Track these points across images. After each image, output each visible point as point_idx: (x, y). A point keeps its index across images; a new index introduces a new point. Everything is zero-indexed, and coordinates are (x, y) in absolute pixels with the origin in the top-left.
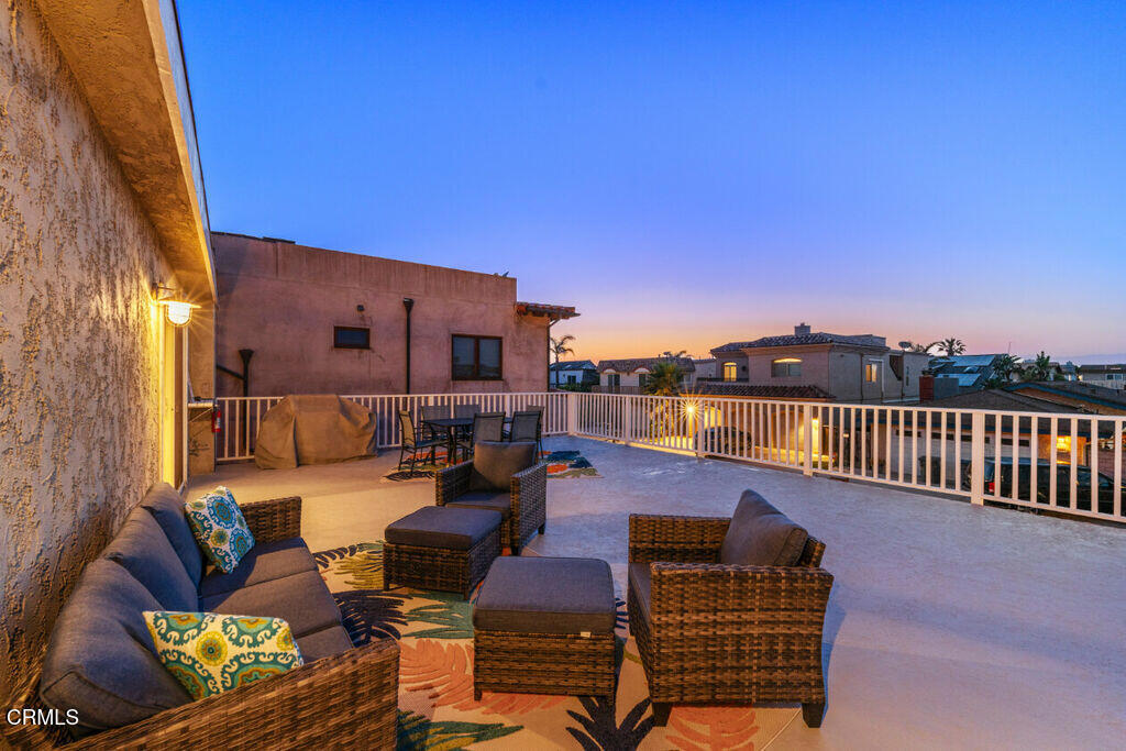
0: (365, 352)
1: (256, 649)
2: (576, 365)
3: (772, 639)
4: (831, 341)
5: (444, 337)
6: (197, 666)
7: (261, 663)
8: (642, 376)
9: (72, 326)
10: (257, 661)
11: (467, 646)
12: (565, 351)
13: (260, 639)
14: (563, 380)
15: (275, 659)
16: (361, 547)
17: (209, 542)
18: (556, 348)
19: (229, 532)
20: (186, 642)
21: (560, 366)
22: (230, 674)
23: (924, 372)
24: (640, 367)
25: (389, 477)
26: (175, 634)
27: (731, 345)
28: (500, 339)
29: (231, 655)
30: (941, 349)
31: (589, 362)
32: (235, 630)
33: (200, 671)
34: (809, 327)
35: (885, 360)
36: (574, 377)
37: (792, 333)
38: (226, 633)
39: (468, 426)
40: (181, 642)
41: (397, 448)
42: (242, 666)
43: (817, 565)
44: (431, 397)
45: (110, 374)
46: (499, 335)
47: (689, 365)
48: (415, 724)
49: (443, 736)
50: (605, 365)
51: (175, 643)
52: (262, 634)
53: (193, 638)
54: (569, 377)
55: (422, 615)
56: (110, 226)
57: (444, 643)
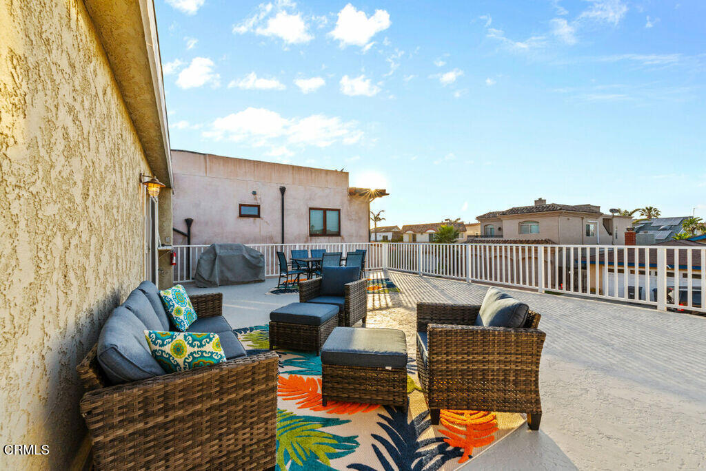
0: (257, 219)
1: (202, 349)
2: (388, 229)
3: (506, 372)
4: (560, 209)
5: (305, 210)
6: (171, 358)
7: (204, 357)
8: (431, 235)
9: (103, 187)
10: (202, 356)
11: (318, 379)
12: (380, 220)
13: (204, 344)
14: (380, 238)
15: (212, 355)
16: (257, 328)
17: (173, 313)
18: (375, 218)
19: (183, 309)
20: (166, 345)
21: (377, 230)
22: (188, 363)
23: (627, 229)
24: (429, 229)
25: (272, 292)
26: (160, 341)
27: (490, 213)
28: (339, 210)
29: (188, 353)
30: (642, 215)
31: (396, 227)
32: (190, 339)
33: (172, 361)
34: (545, 200)
35: (600, 221)
36: (387, 237)
37: (533, 204)
38: (186, 340)
39: (319, 261)
40: (163, 345)
41: (276, 277)
42: (194, 358)
43: (536, 327)
44: (297, 245)
45: (120, 219)
46: (338, 208)
47: (463, 227)
48: (288, 416)
49: (304, 423)
50: (406, 228)
51: (160, 346)
52: (205, 340)
53: (169, 343)
54: (384, 237)
55: (292, 363)
56: (120, 136)
57: (305, 377)
